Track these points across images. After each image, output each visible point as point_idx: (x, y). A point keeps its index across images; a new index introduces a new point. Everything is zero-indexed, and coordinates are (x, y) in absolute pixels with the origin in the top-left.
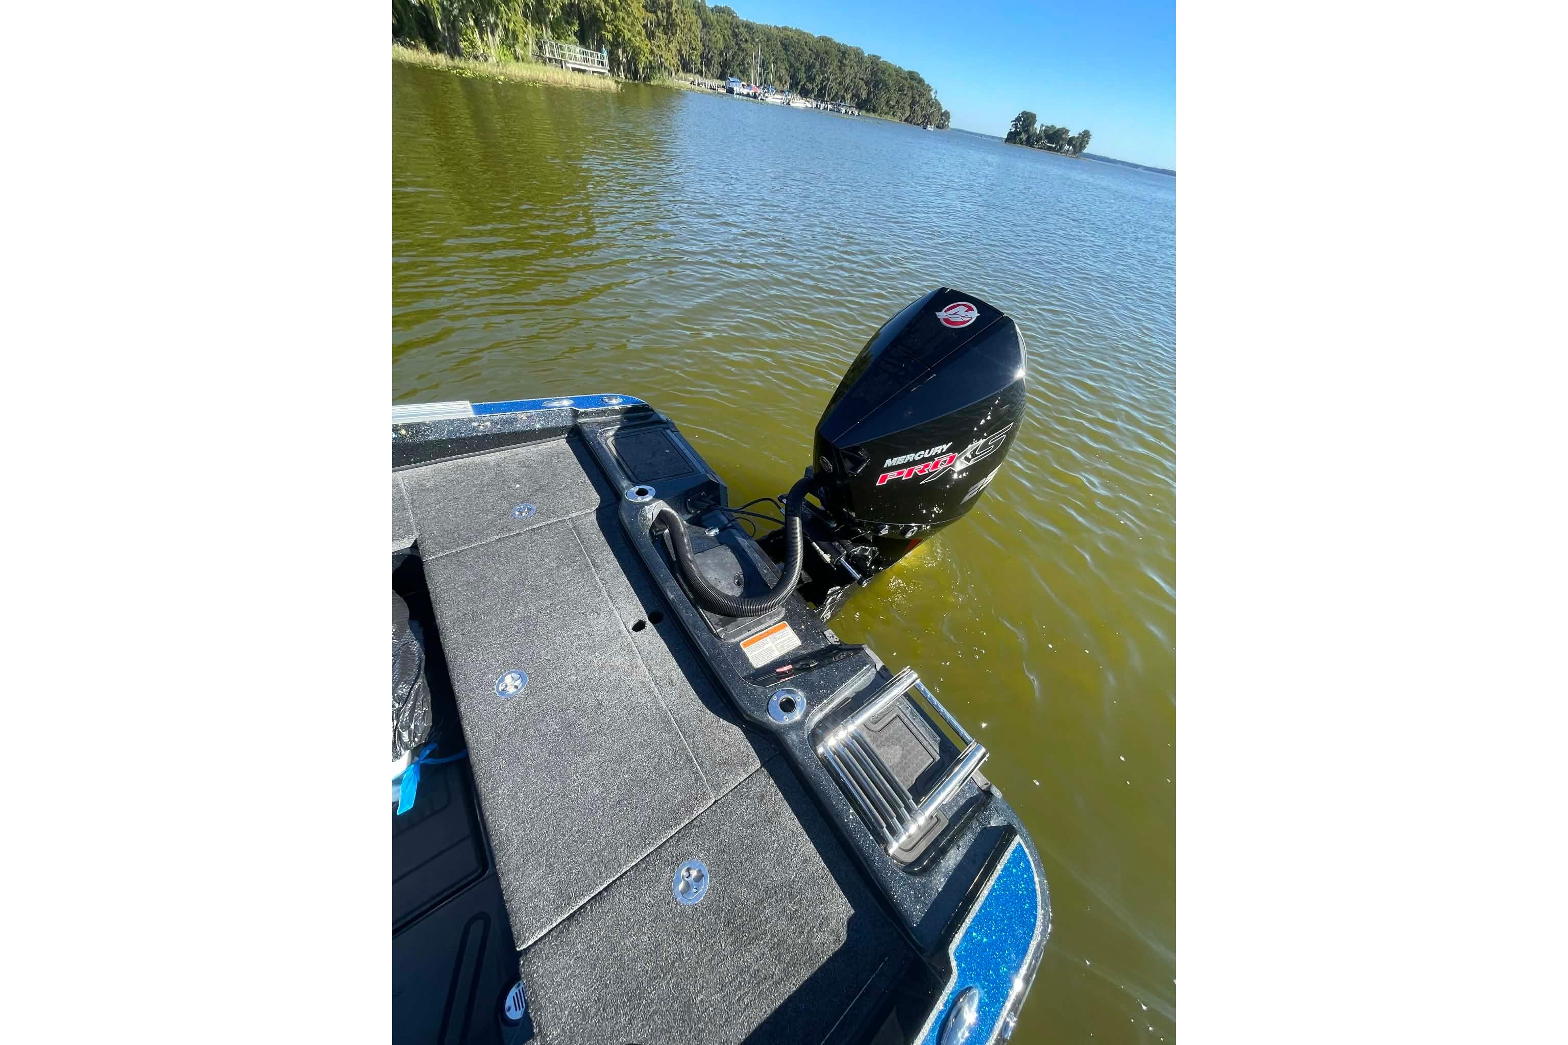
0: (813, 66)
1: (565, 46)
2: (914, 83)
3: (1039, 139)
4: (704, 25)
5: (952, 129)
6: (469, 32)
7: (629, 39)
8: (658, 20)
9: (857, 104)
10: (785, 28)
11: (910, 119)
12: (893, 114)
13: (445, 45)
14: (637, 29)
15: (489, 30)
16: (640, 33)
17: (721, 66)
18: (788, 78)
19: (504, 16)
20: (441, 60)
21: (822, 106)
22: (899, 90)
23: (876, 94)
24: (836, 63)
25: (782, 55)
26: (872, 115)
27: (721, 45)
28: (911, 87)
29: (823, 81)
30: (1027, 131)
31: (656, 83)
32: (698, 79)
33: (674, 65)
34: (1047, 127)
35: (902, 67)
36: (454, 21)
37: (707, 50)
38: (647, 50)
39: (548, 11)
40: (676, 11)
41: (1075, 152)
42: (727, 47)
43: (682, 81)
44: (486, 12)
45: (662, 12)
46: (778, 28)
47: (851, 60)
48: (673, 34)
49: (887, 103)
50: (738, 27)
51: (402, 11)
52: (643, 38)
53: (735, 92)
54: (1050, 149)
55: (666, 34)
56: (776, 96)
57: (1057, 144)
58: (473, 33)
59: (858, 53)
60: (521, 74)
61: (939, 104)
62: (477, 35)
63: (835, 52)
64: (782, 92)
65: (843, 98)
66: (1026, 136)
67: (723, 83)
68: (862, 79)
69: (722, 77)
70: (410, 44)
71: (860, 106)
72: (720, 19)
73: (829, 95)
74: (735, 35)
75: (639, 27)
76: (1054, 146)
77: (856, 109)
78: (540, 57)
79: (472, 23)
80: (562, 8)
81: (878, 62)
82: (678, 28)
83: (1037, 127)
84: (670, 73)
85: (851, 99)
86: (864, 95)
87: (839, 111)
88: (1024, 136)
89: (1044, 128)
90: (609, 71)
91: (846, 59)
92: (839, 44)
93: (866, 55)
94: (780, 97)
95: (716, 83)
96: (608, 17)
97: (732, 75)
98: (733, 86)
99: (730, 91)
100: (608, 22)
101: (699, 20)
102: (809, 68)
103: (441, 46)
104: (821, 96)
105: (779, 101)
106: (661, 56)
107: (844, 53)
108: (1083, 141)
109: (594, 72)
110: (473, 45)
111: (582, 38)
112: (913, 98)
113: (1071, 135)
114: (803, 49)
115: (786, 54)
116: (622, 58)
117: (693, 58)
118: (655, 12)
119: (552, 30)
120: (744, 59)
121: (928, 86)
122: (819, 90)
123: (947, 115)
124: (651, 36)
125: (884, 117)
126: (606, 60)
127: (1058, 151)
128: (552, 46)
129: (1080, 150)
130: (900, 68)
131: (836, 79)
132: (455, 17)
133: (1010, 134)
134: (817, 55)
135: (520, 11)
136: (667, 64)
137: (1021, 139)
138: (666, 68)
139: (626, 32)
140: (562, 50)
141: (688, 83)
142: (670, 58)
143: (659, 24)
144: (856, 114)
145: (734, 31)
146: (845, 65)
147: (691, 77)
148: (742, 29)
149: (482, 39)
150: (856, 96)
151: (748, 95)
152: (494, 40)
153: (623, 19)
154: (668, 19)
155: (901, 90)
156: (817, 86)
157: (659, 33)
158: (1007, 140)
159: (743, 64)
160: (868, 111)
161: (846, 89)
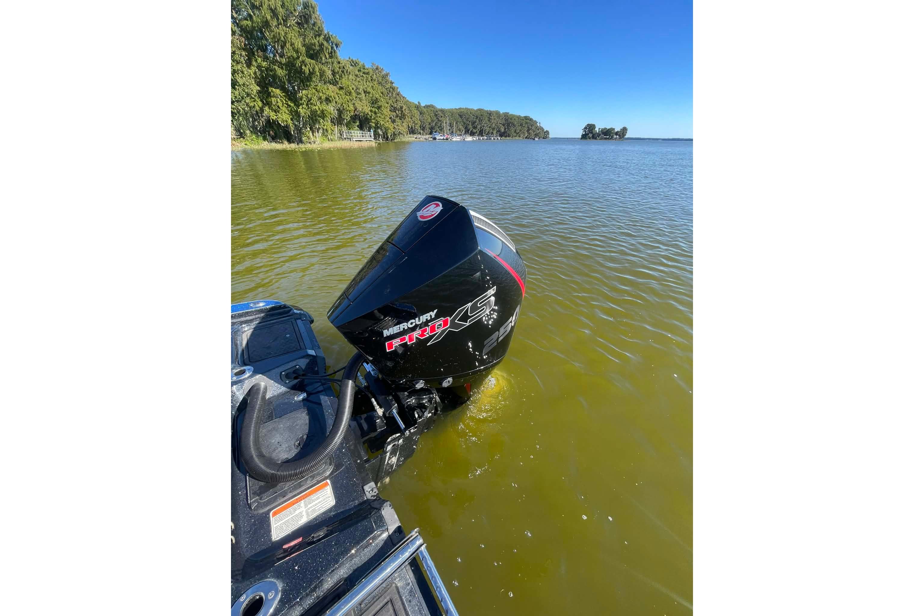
0: (475, 122)
1: (352, 132)
2: (528, 121)
3: (599, 135)
4: (421, 114)
5: (551, 138)
6: (307, 133)
7: (383, 124)
8: (397, 114)
9: (500, 134)
10: (460, 109)
11: (528, 137)
12: (519, 136)
13: (296, 140)
14: (387, 119)
15: (316, 131)
16: (388, 121)
17: (430, 129)
18: (463, 129)
19: (322, 124)
20: (293, 146)
21: (481, 138)
22: (520, 125)
23: (509, 129)
24: (487, 119)
25: (460, 119)
26: (508, 138)
27: (429, 120)
28: (527, 123)
29: (481, 127)
30: (592, 133)
31: (397, 140)
32: (419, 136)
33: (405, 132)
34: (602, 129)
35: (521, 115)
36: (300, 129)
37: (423, 124)
38: (392, 128)
39: (344, 119)
40: (405, 110)
41: (620, 138)
42: (432, 121)
43: (411, 138)
44: (314, 124)
45: (398, 111)
46: (456, 109)
47: (494, 117)
48: (404, 119)
49: (515, 132)
50: (437, 112)
51: (277, 129)
52: (390, 123)
53: (437, 139)
54: (606, 139)
55: (401, 120)
56: (457, 137)
57: (610, 135)
58: (309, 133)
59: (497, 113)
60: (329, 146)
61: (543, 128)
62: (311, 134)
63: (485, 114)
64: (461, 135)
65: (492, 133)
66: (592, 135)
67: (431, 136)
68: (501, 124)
69: (431, 133)
70: (279, 142)
71: (501, 136)
72: (428, 110)
73: (485, 133)
74: (436, 115)
75: (388, 119)
76: (608, 137)
77: (499, 136)
78: (341, 138)
79: (309, 129)
80: (351, 117)
81: (508, 115)
82: (406, 116)
83: (597, 129)
84: (404, 135)
85: (496, 133)
86: (503, 130)
87: (490, 139)
88: (591, 135)
89: (600, 130)
90: (374, 139)
91: (491, 116)
92: (487, 110)
93: (501, 113)
94: (459, 138)
95: (427, 136)
96: (373, 117)
97: (435, 132)
98: (436, 136)
99: (435, 139)
100: (373, 119)
101: (418, 112)
102: (473, 123)
103: (294, 141)
104: (481, 133)
105: (459, 139)
106: (399, 129)
107: (490, 114)
108: (623, 132)
109: (366, 141)
110: (309, 138)
111: (361, 127)
112: (528, 127)
113: (616, 130)
114: (470, 116)
115: (462, 119)
116: (380, 133)
117: (416, 127)
118: (395, 112)
119: (347, 126)
120: (441, 124)
121: (535, 121)
122: (479, 132)
123: (547, 132)
124: (394, 121)
125: (514, 138)
126: (372, 135)
127: (611, 139)
128: (346, 133)
129: (623, 137)
130: (520, 116)
131: (487, 126)
132: (301, 128)
133: (583, 135)
134: (477, 117)
135: (329, 121)
136: (402, 132)
137: (589, 137)
138: (401, 134)
139: (381, 122)
140: (351, 133)
141: (414, 138)
142: (403, 129)
143: (397, 116)
144: (500, 139)
145: (435, 114)
146: (491, 119)
147: (415, 136)
148: (439, 112)
149: (313, 135)
150: (499, 131)
151: (444, 139)
152: (319, 135)
153: (380, 117)
154: (401, 114)
155: (521, 125)
156: (478, 130)
157: (397, 120)
158: (581, 138)
159: (441, 127)
160: (506, 137)
161: (493, 129)
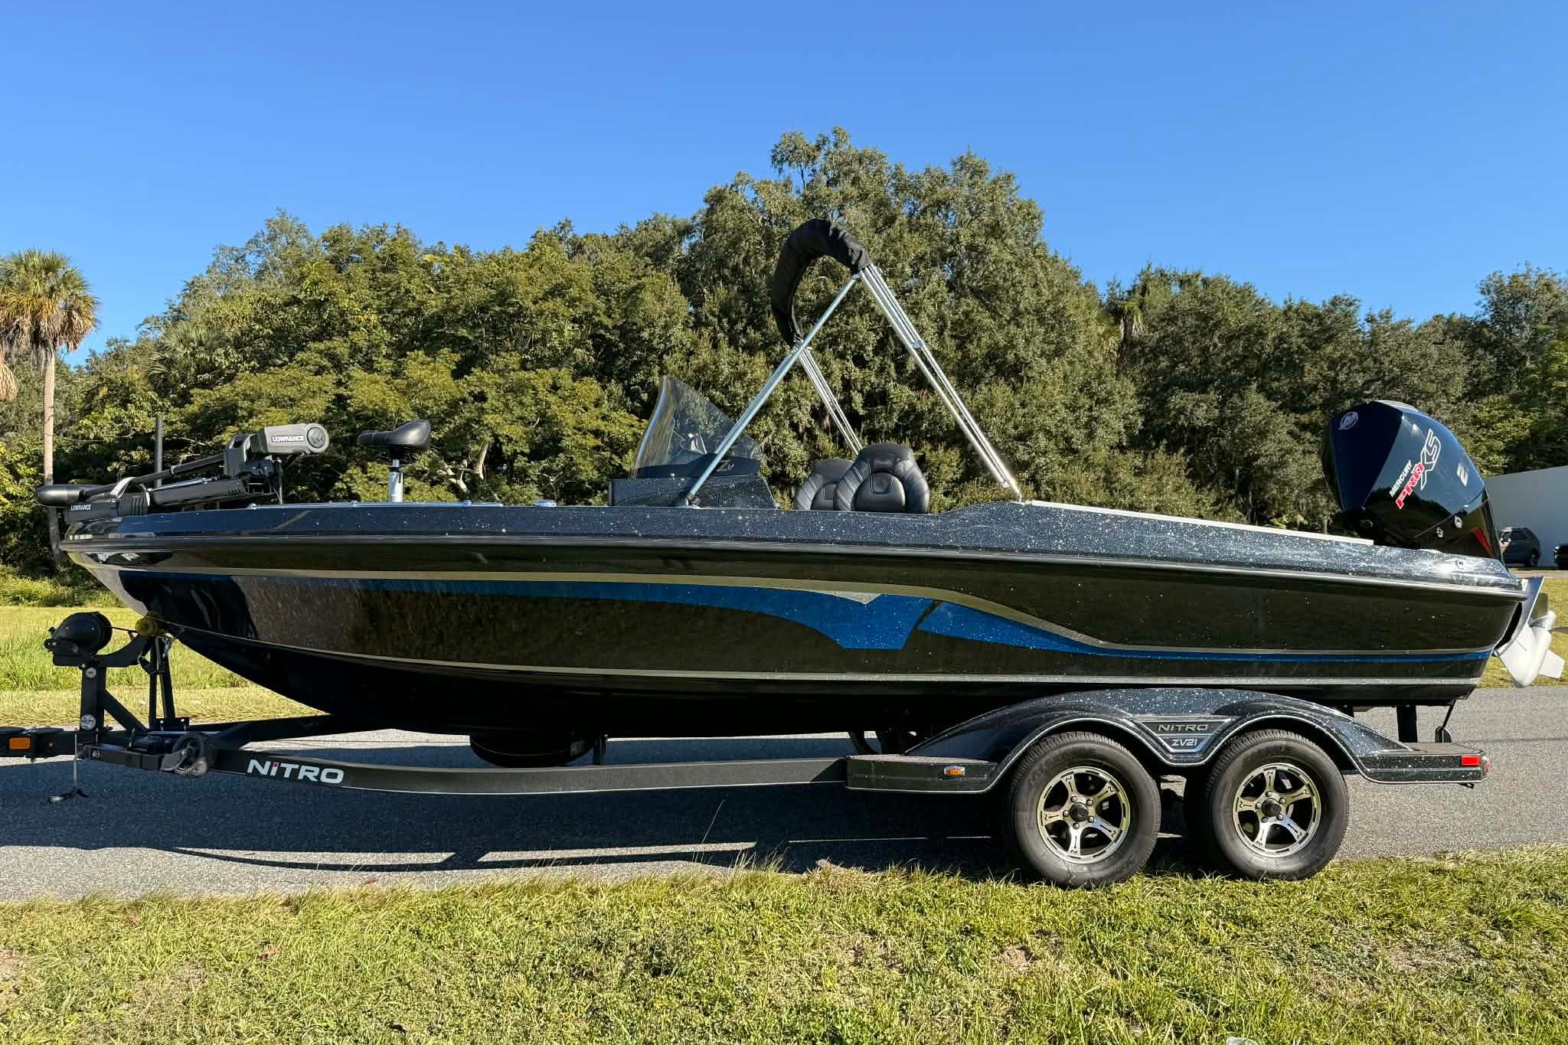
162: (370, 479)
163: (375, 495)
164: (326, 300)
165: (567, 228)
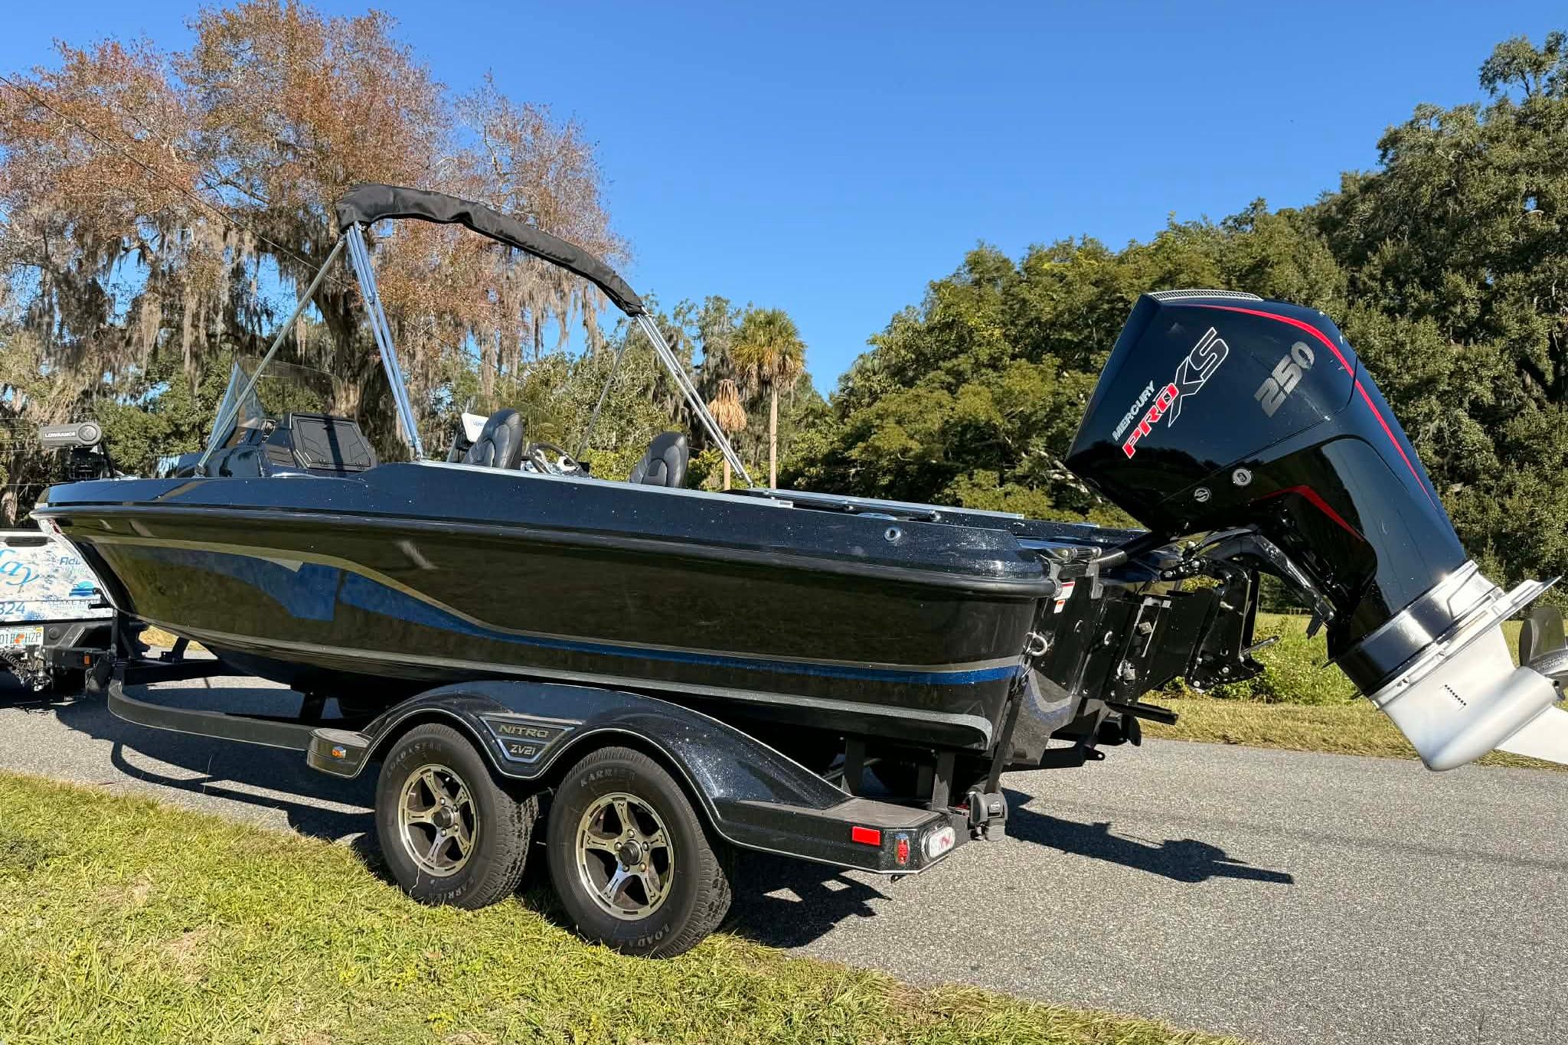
162: (974, 485)
163: (976, 500)
164: (954, 321)
165: (1259, 208)
